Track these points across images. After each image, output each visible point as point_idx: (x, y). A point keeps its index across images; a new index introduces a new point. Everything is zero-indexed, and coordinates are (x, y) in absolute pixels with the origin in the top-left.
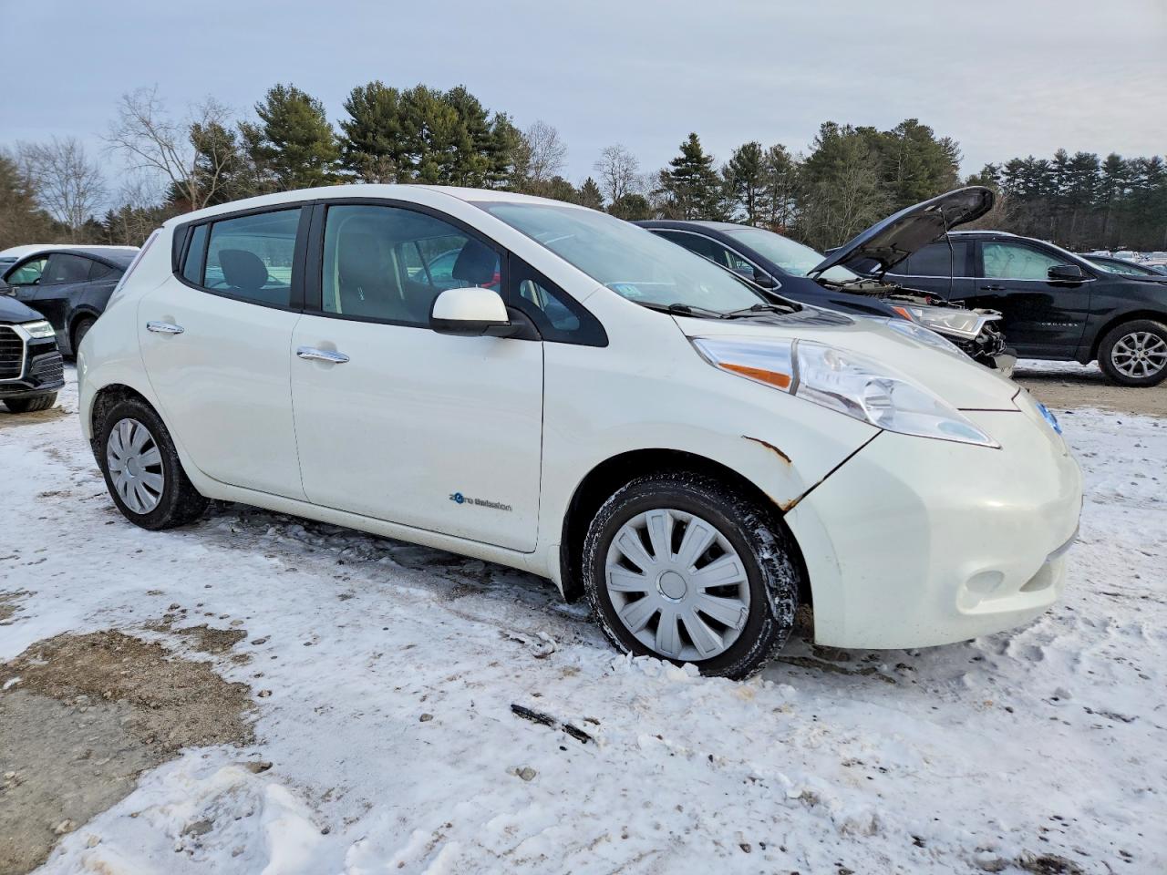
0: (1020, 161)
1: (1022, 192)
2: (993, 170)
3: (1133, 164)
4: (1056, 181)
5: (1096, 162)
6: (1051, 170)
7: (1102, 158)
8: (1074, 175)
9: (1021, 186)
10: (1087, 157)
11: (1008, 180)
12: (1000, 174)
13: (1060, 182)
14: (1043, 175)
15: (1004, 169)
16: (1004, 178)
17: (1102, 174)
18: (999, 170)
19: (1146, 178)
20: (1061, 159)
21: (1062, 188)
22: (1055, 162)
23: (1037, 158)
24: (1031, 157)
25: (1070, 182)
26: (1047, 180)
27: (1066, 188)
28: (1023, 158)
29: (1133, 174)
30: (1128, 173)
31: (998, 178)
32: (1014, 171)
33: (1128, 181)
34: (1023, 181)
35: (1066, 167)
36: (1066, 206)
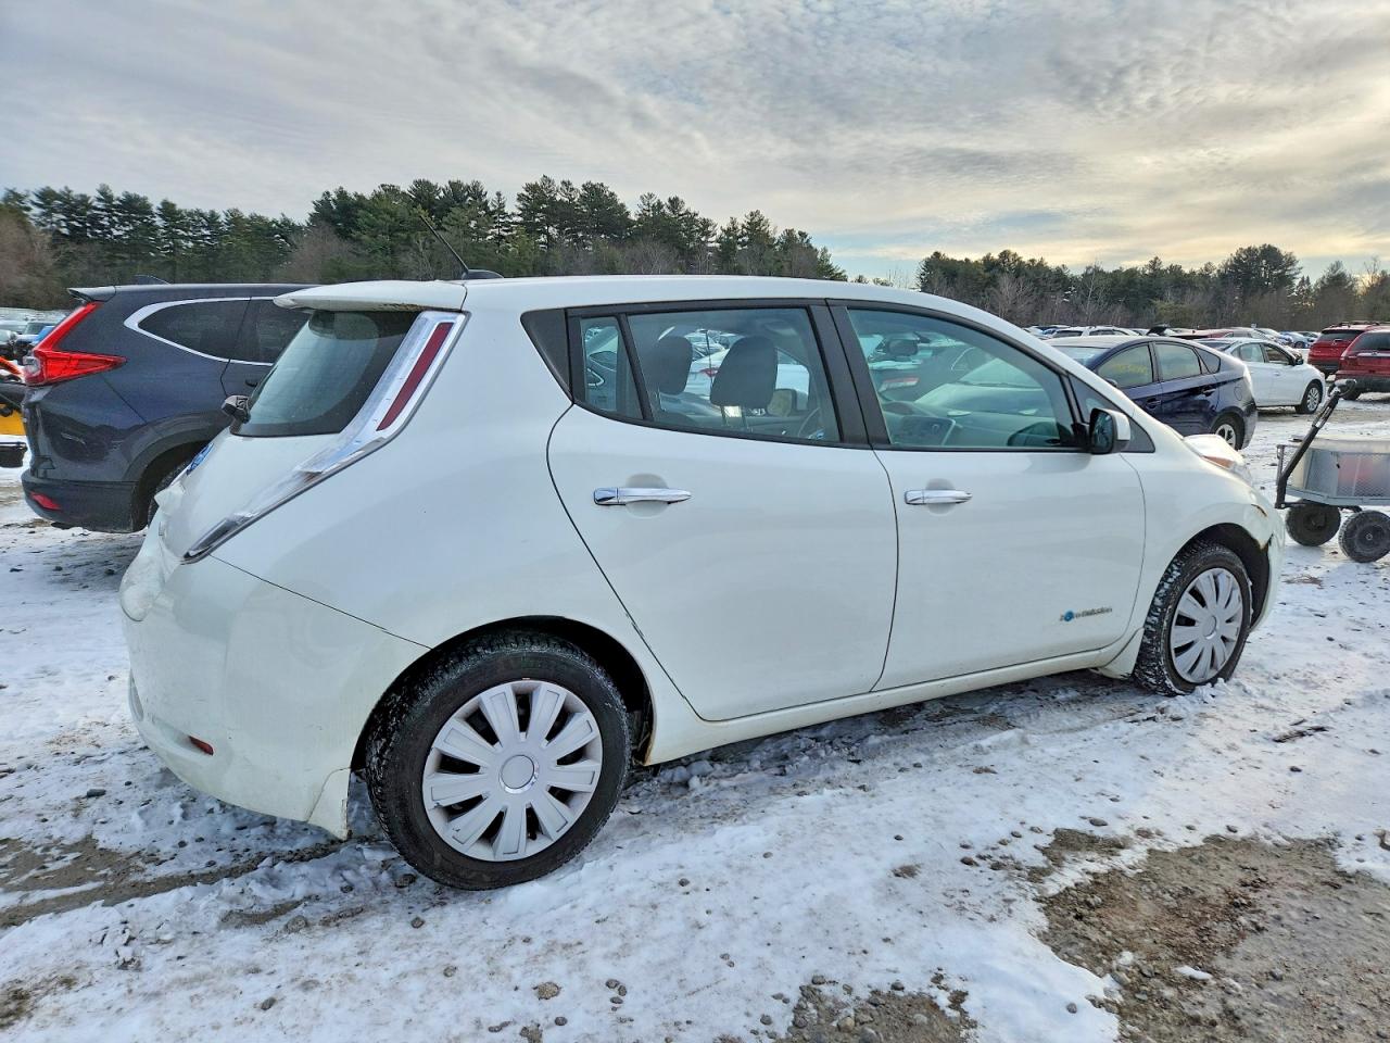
0: (54, 192)
1: (65, 231)
2: (18, 197)
3: (190, 214)
4: (106, 223)
5: (149, 206)
6: (96, 208)
7: (155, 204)
8: (129, 219)
9: (64, 224)
10: (137, 199)
11: (44, 214)
12: (29, 205)
13: (113, 224)
14: (88, 213)
15: (35, 199)
16: (36, 211)
17: (159, 222)
18: (27, 199)
19: (207, 232)
20: (105, 196)
21: (116, 233)
22: (99, 200)
23: (77, 191)
24: (66, 188)
25: (125, 226)
26: (94, 220)
27: (120, 233)
28: (57, 188)
29: (195, 227)
30: (188, 225)
31: (28, 209)
32: (48, 203)
33: (191, 234)
34: (64, 217)
35: (114, 206)
36: (126, 256)
